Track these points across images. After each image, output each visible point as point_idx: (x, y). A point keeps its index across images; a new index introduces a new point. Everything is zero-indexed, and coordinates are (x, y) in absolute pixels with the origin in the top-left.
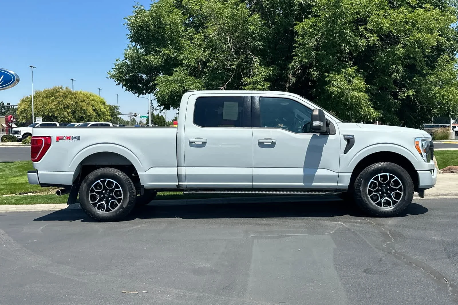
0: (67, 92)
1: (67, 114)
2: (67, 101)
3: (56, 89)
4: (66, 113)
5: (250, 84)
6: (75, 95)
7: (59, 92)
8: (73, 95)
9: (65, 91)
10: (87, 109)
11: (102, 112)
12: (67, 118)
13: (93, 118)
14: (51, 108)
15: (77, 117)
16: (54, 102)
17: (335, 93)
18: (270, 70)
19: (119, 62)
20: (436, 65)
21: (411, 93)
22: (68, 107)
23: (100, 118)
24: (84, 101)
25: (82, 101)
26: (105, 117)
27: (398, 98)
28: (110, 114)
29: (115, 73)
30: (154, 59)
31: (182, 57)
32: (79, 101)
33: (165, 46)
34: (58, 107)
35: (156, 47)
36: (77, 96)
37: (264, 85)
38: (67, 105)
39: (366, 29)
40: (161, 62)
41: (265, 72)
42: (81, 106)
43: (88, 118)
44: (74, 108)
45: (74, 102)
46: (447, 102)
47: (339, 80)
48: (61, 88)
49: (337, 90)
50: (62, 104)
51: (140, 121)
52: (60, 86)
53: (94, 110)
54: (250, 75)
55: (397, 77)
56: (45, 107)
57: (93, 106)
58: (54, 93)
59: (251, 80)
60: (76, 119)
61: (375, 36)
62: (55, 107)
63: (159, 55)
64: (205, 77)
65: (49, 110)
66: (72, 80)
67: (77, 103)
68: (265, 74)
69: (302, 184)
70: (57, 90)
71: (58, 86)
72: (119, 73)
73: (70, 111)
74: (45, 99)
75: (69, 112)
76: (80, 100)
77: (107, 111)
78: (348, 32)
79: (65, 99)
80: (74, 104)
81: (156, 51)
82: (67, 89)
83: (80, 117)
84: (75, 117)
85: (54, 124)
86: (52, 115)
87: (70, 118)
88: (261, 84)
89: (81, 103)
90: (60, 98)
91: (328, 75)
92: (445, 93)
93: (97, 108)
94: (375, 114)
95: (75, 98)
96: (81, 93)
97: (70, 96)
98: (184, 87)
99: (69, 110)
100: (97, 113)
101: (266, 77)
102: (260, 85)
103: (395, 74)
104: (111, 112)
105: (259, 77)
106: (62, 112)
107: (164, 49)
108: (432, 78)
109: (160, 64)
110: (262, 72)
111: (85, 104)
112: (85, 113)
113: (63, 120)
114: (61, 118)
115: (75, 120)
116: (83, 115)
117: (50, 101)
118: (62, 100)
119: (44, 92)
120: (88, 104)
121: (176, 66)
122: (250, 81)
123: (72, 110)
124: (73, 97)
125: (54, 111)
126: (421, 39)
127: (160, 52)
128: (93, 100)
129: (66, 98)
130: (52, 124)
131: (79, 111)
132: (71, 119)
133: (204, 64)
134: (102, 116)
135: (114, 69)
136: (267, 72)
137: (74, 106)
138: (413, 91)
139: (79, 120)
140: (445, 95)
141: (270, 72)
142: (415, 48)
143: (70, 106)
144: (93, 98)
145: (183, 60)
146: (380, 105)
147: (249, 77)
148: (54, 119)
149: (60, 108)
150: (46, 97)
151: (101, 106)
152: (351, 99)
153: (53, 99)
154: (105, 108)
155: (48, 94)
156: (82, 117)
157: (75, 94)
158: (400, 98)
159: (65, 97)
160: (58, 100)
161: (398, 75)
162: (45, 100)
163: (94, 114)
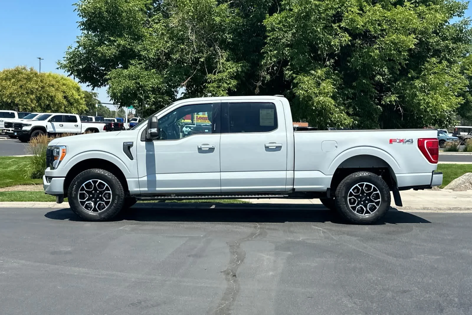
0: (32, 73)
1: (30, 101)
2: (31, 85)
3: (19, 69)
4: (28, 100)
5: (215, 81)
6: (42, 78)
7: (22, 73)
8: (38, 77)
9: (29, 72)
10: (55, 96)
11: (75, 99)
12: (30, 106)
13: (63, 107)
14: (11, 93)
15: (43, 105)
16: (14, 85)
17: (301, 97)
18: (238, 66)
19: (71, 50)
20: (423, 68)
21: (393, 98)
22: (32, 93)
23: (72, 108)
24: (53, 86)
25: (49, 86)
26: (78, 106)
27: (382, 103)
28: (84, 103)
29: (65, 63)
30: (107, 50)
31: (139, 47)
32: (45, 86)
33: (121, 36)
34: (20, 92)
35: (110, 36)
36: (43, 79)
37: (230, 83)
38: (31, 90)
39: (339, 26)
40: (115, 53)
41: (233, 68)
42: (48, 92)
43: (56, 107)
44: (39, 94)
45: (40, 86)
46: (431, 110)
47: (306, 82)
48: (24, 69)
49: (304, 93)
50: (24, 89)
51: (130, 113)
52: (23, 66)
53: (65, 97)
54: (216, 71)
55: (380, 80)
56: (4, 91)
57: (64, 92)
58: (16, 74)
59: (216, 76)
60: (41, 108)
61: (348, 35)
62: (16, 92)
63: (114, 45)
64: (167, 71)
65: (8, 95)
66: (40, 58)
67: (43, 88)
68: (232, 71)
70: (19, 71)
71: (21, 66)
72: (71, 62)
73: (35, 97)
74: (4, 81)
75: (32, 98)
76: (47, 84)
77: (81, 99)
78: (319, 30)
79: (29, 83)
80: (40, 89)
81: (110, 41)
82: (32, 69)
83: (46, 105)
84: (40, 105)
85: (11, 113)
86: (11, 102)
87: (34, 105)
88: (227, 81)
89: (48, 88)
90: (22, 81)
91: (297, 77)
92: (430, 100)
93: (69, 94)
94: (348, 121)
95: (41, 81)
96: (50, 75)
97: (35, 78)
98: (139, 84)
99: (32, 97)
100: (68, 101)
101: (233, 74)
102: (226, 83)
103: (378, 77)
104: (88, 99)
105: (226, 74)
106: (24, 98)
107: (119, 39)
108: (418, 83)
109: (114, 55)
110: (229, 68)
111: (53, 89)
112: (52, 101)
113: (25, 108)
114: (22, 106)
115: (39, 109)
116: (50, 103)
117: (10, 85)
118: (25, 84)
119: (4, 72)
120: (57, 90)
121: (133, 58)
122: (215, 78)
123: (36, 97)
124: (39, 80)
125: (13, 97)
126: (397, 41)
127: (115, 41)
128: (64, 84)
129: (29, 81)
130: (9, 113)
131: (46, 98)
132: (35, 107)
133: (168, 56)
134: (75, 105)
135: (65, 57)
136: (234, 69)
137: (40, 91)
138: (396, 97)
139: (45, 108)
140: (430, 102)
141: (238, 68)
142: (391, 50)
143: (35, 91)
144: (64, 82)
145: (140, 51)
146: (358, 110)
147: (215, 74)
148: (14, 108)
149: (22, 93)
150: (6, 79)
151: (74, 92)
152: (317, 104)
153: (14, 81)
154: (79, 95)
155: (8, 76)
156: (49, 105)
157: (41, 76)
158: (384, 103)
159: (29, 79)
160: (21, 83)
161: (381, 77)
162: (4, 83)
163: (65, 102)
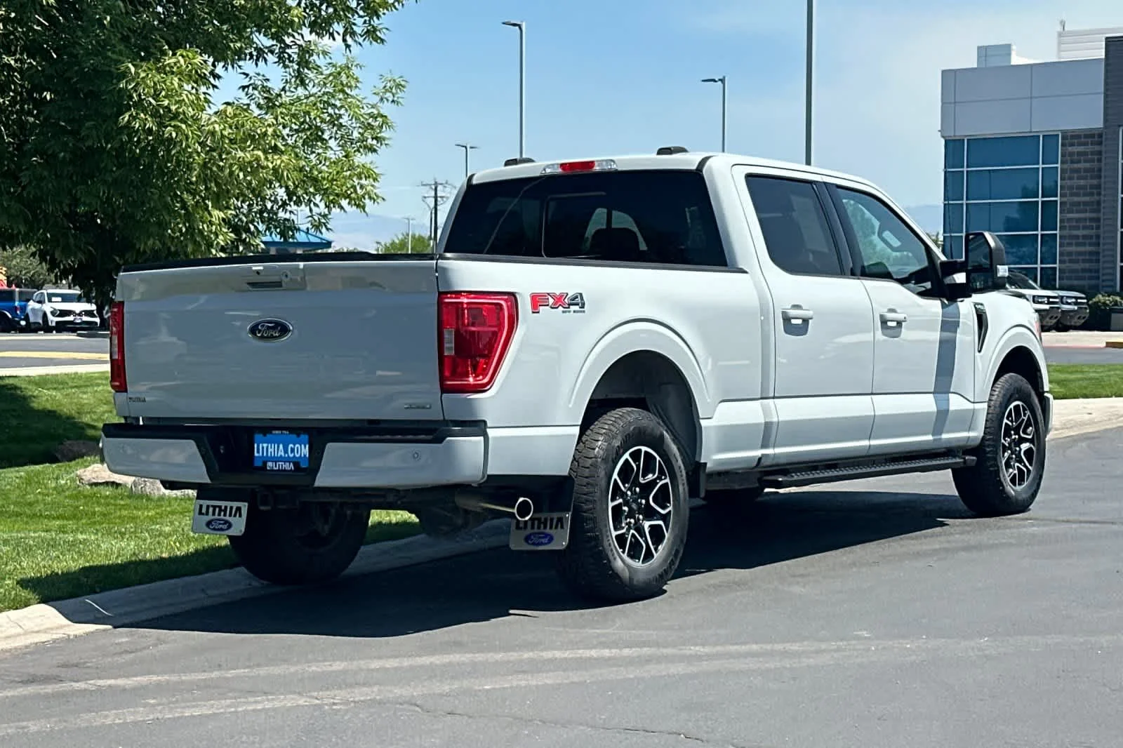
69: (930, 437)
